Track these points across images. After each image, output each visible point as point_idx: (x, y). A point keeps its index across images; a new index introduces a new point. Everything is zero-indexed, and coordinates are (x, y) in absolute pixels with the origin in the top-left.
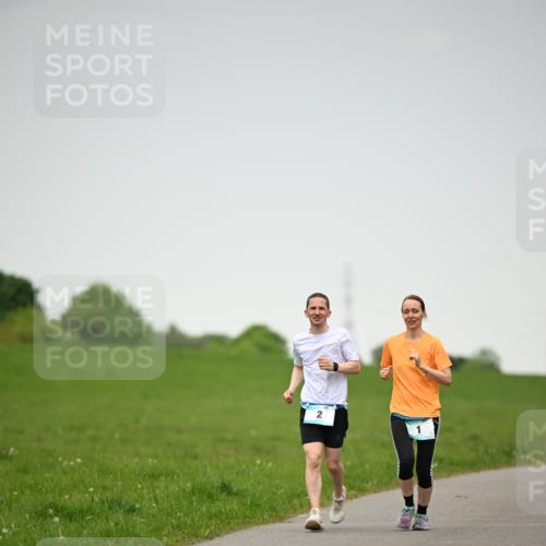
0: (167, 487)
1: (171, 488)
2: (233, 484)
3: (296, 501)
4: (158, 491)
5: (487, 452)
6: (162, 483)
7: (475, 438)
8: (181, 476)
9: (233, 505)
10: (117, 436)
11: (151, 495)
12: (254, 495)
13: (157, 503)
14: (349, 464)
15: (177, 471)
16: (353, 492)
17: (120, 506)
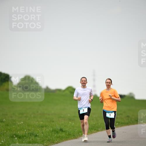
0: (46, 130)
1: (47, 130)
2: (63, 129)
3: (80, 133)
4: (43, 131)
5: (131, 120)
6: (44, 128)
7: (128, 116)
8: (49, 127)
9: (63, 134)
10: (32, 116)
11: (41, 132)
12: (69, 132)
13: (43, 134)
14: (94, 123)
15: (48, 125)
16: (95, 131)
17: (33, 135)
